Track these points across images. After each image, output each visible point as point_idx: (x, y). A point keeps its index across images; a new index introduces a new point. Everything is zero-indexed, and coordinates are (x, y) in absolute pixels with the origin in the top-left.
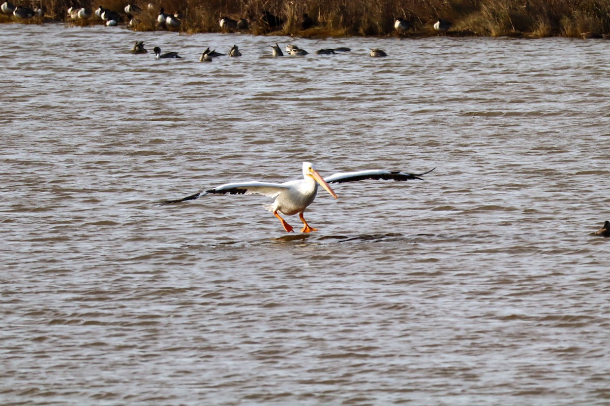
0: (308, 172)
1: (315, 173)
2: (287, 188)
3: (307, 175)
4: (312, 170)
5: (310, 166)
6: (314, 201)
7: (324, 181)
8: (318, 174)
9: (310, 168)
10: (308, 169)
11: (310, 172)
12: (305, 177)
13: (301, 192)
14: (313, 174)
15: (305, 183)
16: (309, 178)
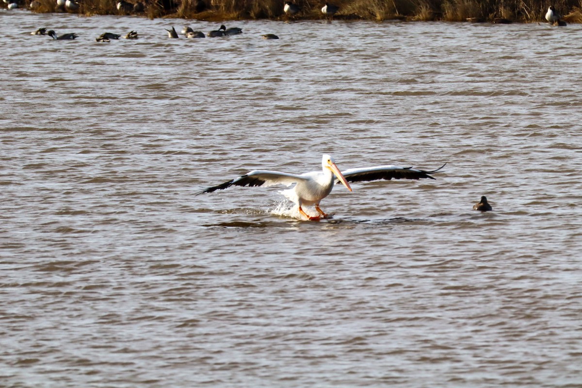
0: (327, 165)
1: (333, 166)
2: (307, 180)
3: (326, 167)
5: (329, 159)
7: (341, 174)
8: (336, 166)
9: (329, 161)
11: (329, 164)
12: (324, 168)
13: (319, 183)
14: (331, 167)
15: (323, 174)
16: (327, 169)
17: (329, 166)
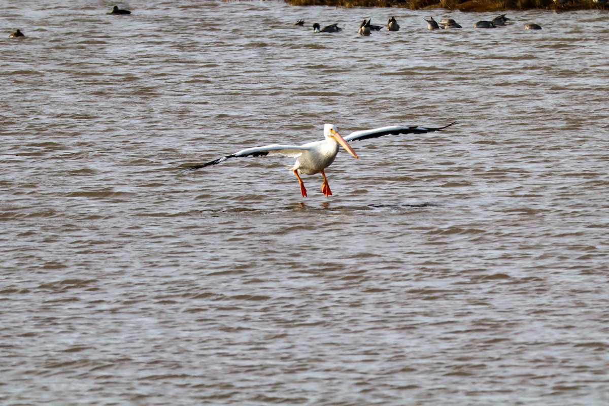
0: (330, 134)
1: (337, 134)
2: (309, 150)
3: (329, 136)
4: (333, 131)
5: (331, 128)
6: (335, 160)
7: (344, 140)
9: (332, 130)
10: (329, 131)
11: (332, 133)
12: (327, 138)
13: (321, 153)
14: (335, 136)
15: (326, 143)
16: (331, 139)
17: (333, 135)
